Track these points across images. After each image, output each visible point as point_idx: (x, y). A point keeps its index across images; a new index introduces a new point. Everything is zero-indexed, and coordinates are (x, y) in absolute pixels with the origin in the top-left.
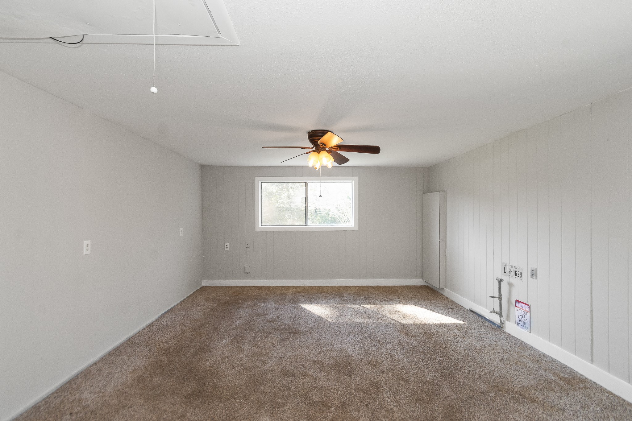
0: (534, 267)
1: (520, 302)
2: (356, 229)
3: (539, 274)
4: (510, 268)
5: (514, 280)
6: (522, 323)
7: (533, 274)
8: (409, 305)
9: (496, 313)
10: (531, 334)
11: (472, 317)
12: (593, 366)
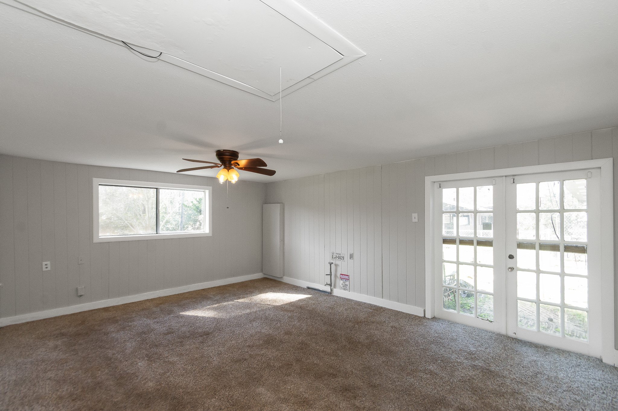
0: (352, 252)
1: (343, 275)
2: (211, 235)
3: (355, 256)
4: (336, 255)
5: (338, 262)
6: (345, 288)
7: (351, 256)
8: (268, 293)
9: (329, 285)
10: (350, 292)
11: (313, 292)
12: (383, 300)
